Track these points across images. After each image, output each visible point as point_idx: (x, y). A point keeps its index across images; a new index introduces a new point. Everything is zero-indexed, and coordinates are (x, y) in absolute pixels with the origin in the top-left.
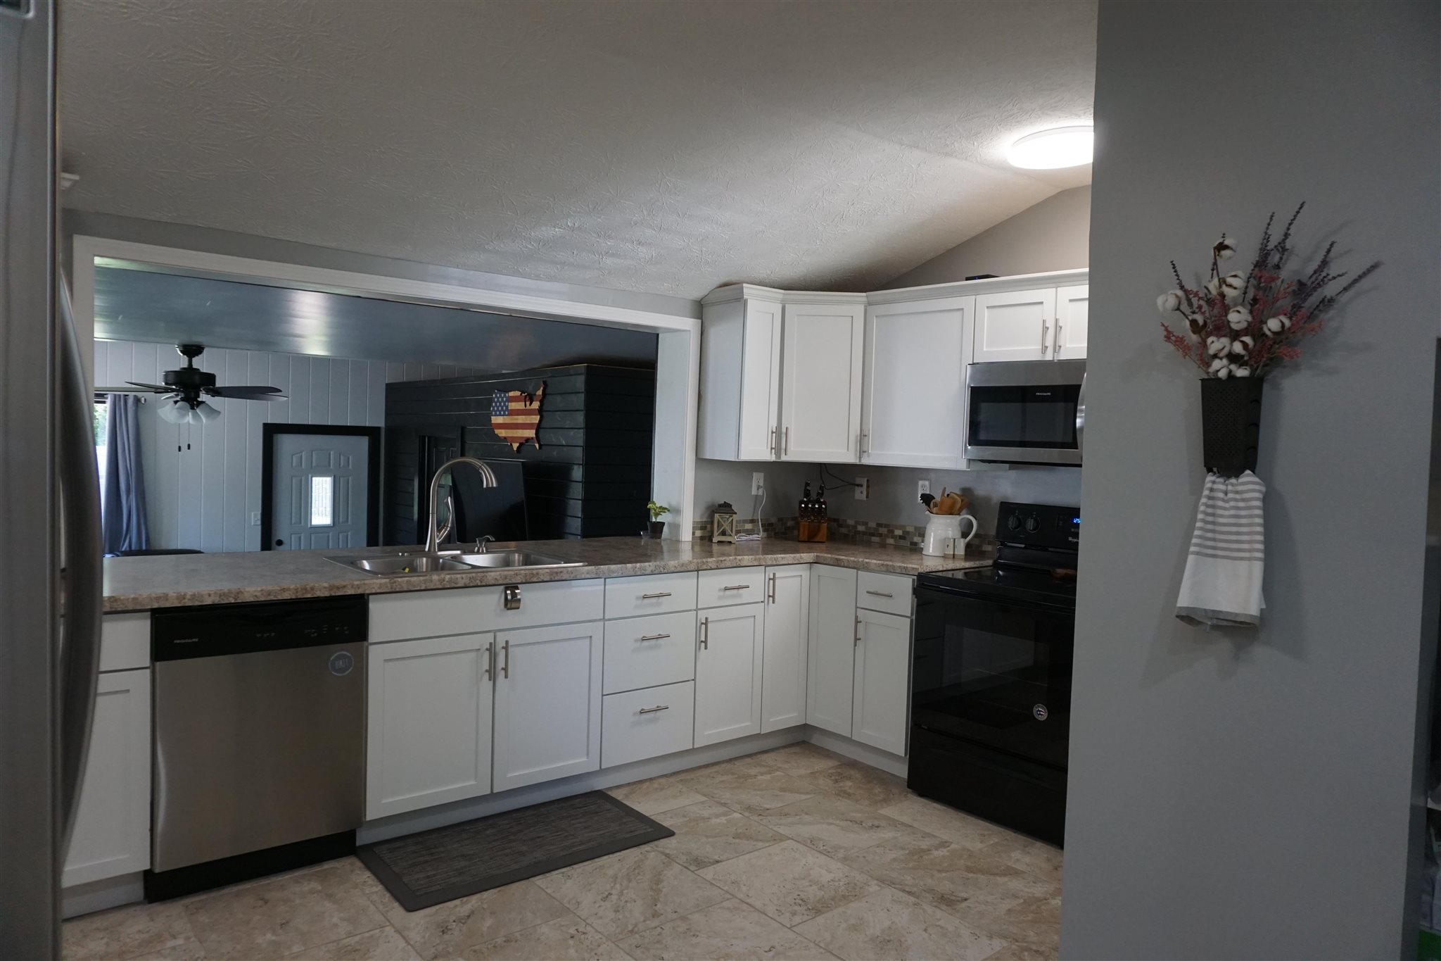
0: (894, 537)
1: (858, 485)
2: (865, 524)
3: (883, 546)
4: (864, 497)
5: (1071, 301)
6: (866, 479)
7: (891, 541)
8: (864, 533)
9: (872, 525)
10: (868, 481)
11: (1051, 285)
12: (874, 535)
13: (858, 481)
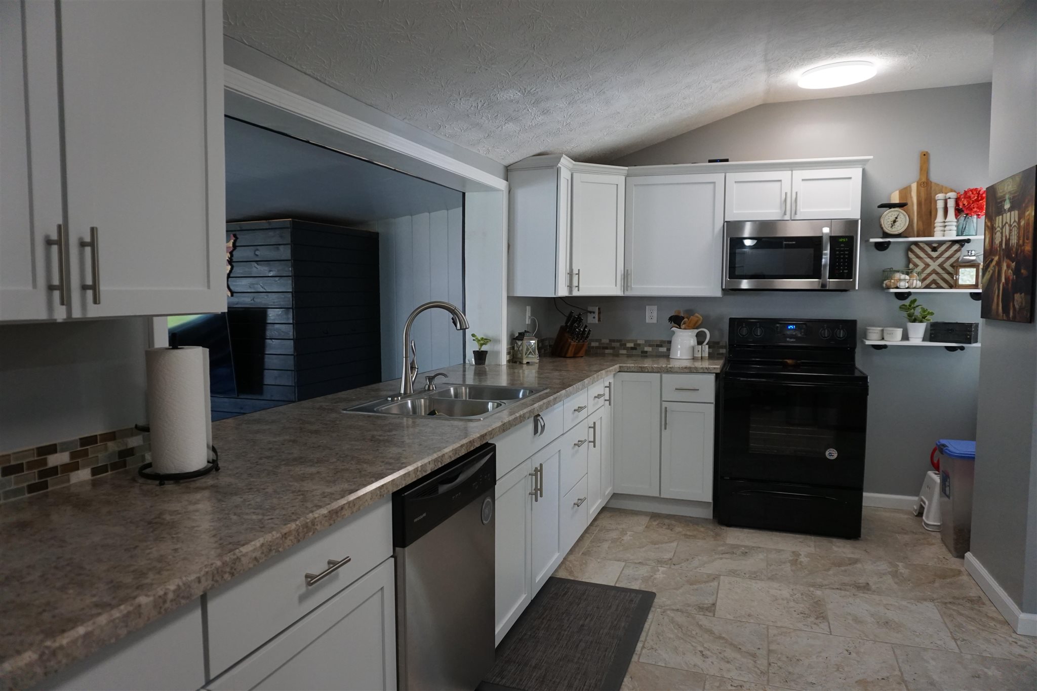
0: (627, 349)
1: (591, 312)
2: (599, 341)
3: (616, 355)
4: (596, 321)
5: (803, 180)
6: (597, 308)
7: (624, 352)
8: (597, 348)
9: (605, 341)
10: (599, 309)
11: (788, 169)
12: (607, 348)
13: (590, 309)
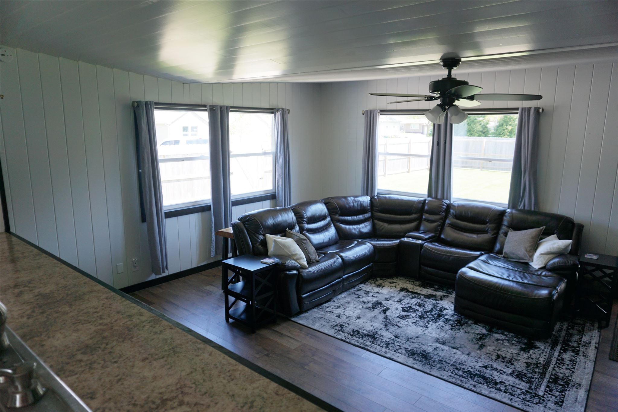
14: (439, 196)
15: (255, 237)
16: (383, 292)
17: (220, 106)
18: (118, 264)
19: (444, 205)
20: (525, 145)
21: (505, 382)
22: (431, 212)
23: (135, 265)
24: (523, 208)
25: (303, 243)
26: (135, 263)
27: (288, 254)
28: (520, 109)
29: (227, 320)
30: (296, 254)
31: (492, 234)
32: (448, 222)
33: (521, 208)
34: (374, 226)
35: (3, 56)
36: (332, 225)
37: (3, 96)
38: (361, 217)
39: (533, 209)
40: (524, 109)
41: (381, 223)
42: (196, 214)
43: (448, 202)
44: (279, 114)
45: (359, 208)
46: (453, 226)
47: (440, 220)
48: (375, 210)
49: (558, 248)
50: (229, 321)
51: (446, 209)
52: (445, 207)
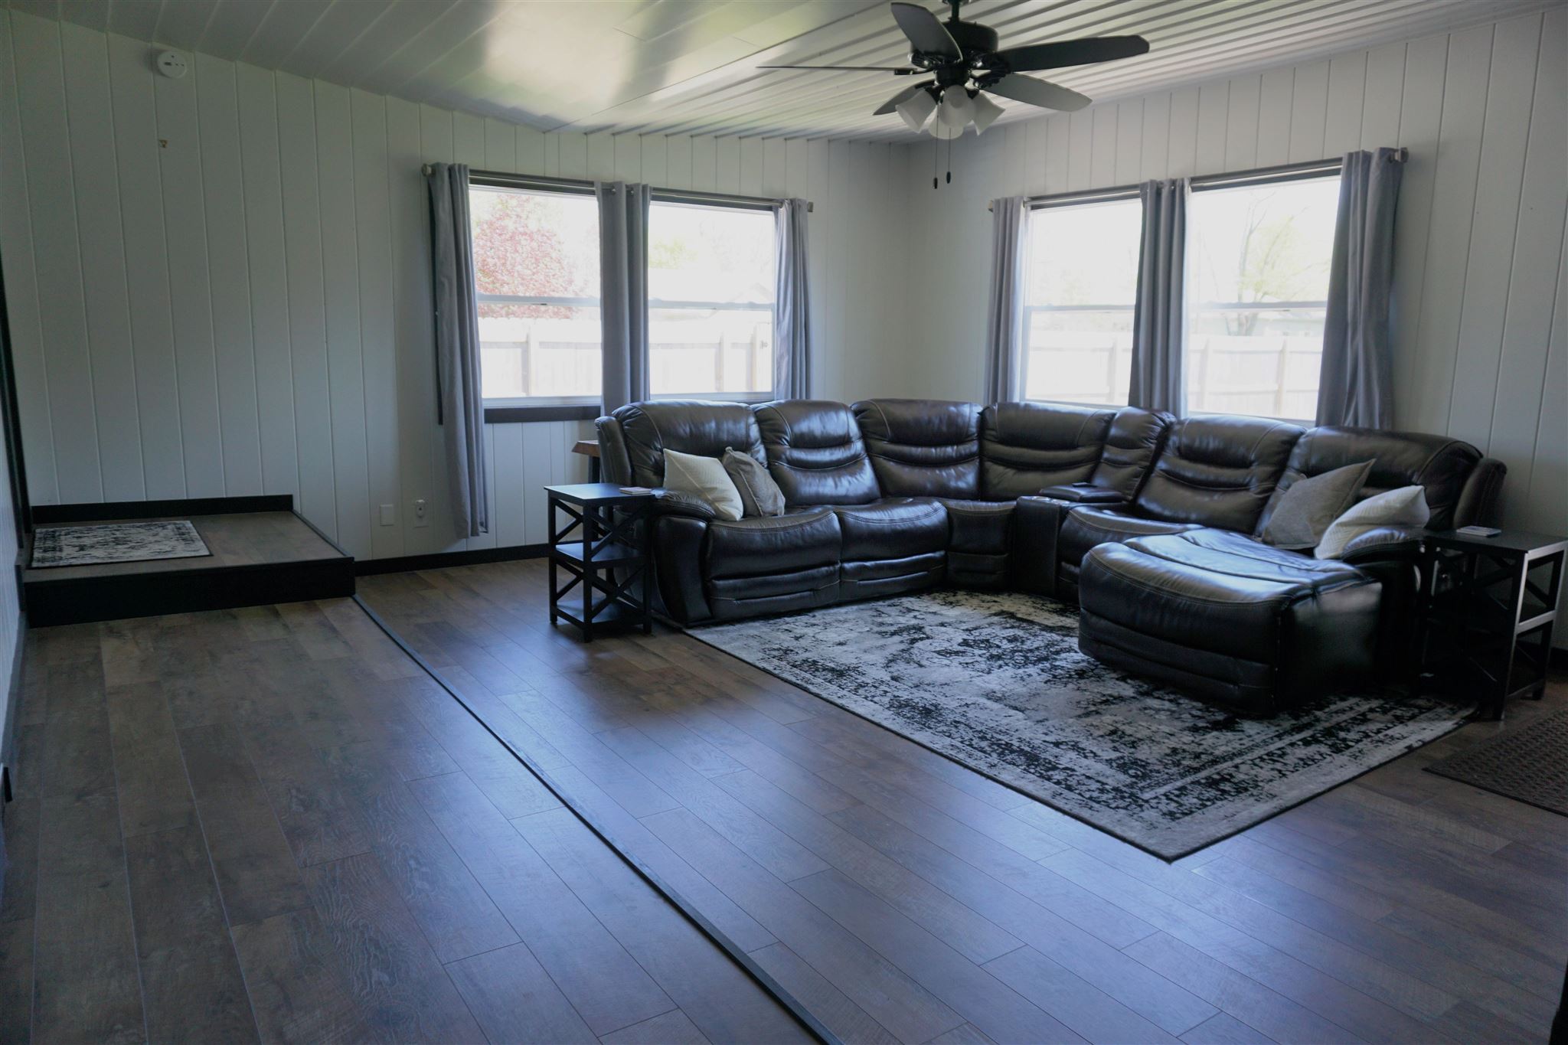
14: (1156, 405)
15: (641, 454)
16: (943, 612)
17: (627, 186)
18: (382, 506)
19: (1155, 424)
20: (1354, 253)
21: (1076, 768)
22: (1123, 443)
23: (420, 512)
24: (1352, 425)
25: (742, 470)
26: (420, 509)
27: (696, 487)
28: (1345, 161)
29: (554, 620)
30: (712, 490)
31: (1259, 490)
32: (1161, 465)
33: (1349, 424)
34: (982, 476)
35: (168, 66)
36: (867, 462)
37: (165, 142)
38: (950, 451)
39: (1377, 427)
40: (1354, 156)
41: (1000, 469)
42: (567, 423)
43: (1170, 418)
44: (783, 212)
45: (944, 429)
46: (1174, 478)
47: (1141, 460)
48: (989, 437)
49: (1386, 508)
50: (558, 622)
51: (1160, 433)
52: (1158, 429)
